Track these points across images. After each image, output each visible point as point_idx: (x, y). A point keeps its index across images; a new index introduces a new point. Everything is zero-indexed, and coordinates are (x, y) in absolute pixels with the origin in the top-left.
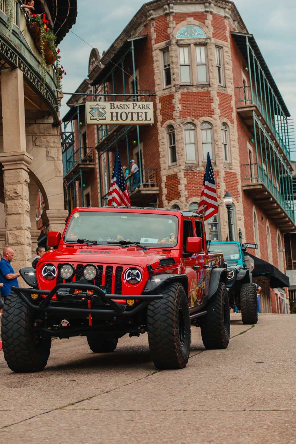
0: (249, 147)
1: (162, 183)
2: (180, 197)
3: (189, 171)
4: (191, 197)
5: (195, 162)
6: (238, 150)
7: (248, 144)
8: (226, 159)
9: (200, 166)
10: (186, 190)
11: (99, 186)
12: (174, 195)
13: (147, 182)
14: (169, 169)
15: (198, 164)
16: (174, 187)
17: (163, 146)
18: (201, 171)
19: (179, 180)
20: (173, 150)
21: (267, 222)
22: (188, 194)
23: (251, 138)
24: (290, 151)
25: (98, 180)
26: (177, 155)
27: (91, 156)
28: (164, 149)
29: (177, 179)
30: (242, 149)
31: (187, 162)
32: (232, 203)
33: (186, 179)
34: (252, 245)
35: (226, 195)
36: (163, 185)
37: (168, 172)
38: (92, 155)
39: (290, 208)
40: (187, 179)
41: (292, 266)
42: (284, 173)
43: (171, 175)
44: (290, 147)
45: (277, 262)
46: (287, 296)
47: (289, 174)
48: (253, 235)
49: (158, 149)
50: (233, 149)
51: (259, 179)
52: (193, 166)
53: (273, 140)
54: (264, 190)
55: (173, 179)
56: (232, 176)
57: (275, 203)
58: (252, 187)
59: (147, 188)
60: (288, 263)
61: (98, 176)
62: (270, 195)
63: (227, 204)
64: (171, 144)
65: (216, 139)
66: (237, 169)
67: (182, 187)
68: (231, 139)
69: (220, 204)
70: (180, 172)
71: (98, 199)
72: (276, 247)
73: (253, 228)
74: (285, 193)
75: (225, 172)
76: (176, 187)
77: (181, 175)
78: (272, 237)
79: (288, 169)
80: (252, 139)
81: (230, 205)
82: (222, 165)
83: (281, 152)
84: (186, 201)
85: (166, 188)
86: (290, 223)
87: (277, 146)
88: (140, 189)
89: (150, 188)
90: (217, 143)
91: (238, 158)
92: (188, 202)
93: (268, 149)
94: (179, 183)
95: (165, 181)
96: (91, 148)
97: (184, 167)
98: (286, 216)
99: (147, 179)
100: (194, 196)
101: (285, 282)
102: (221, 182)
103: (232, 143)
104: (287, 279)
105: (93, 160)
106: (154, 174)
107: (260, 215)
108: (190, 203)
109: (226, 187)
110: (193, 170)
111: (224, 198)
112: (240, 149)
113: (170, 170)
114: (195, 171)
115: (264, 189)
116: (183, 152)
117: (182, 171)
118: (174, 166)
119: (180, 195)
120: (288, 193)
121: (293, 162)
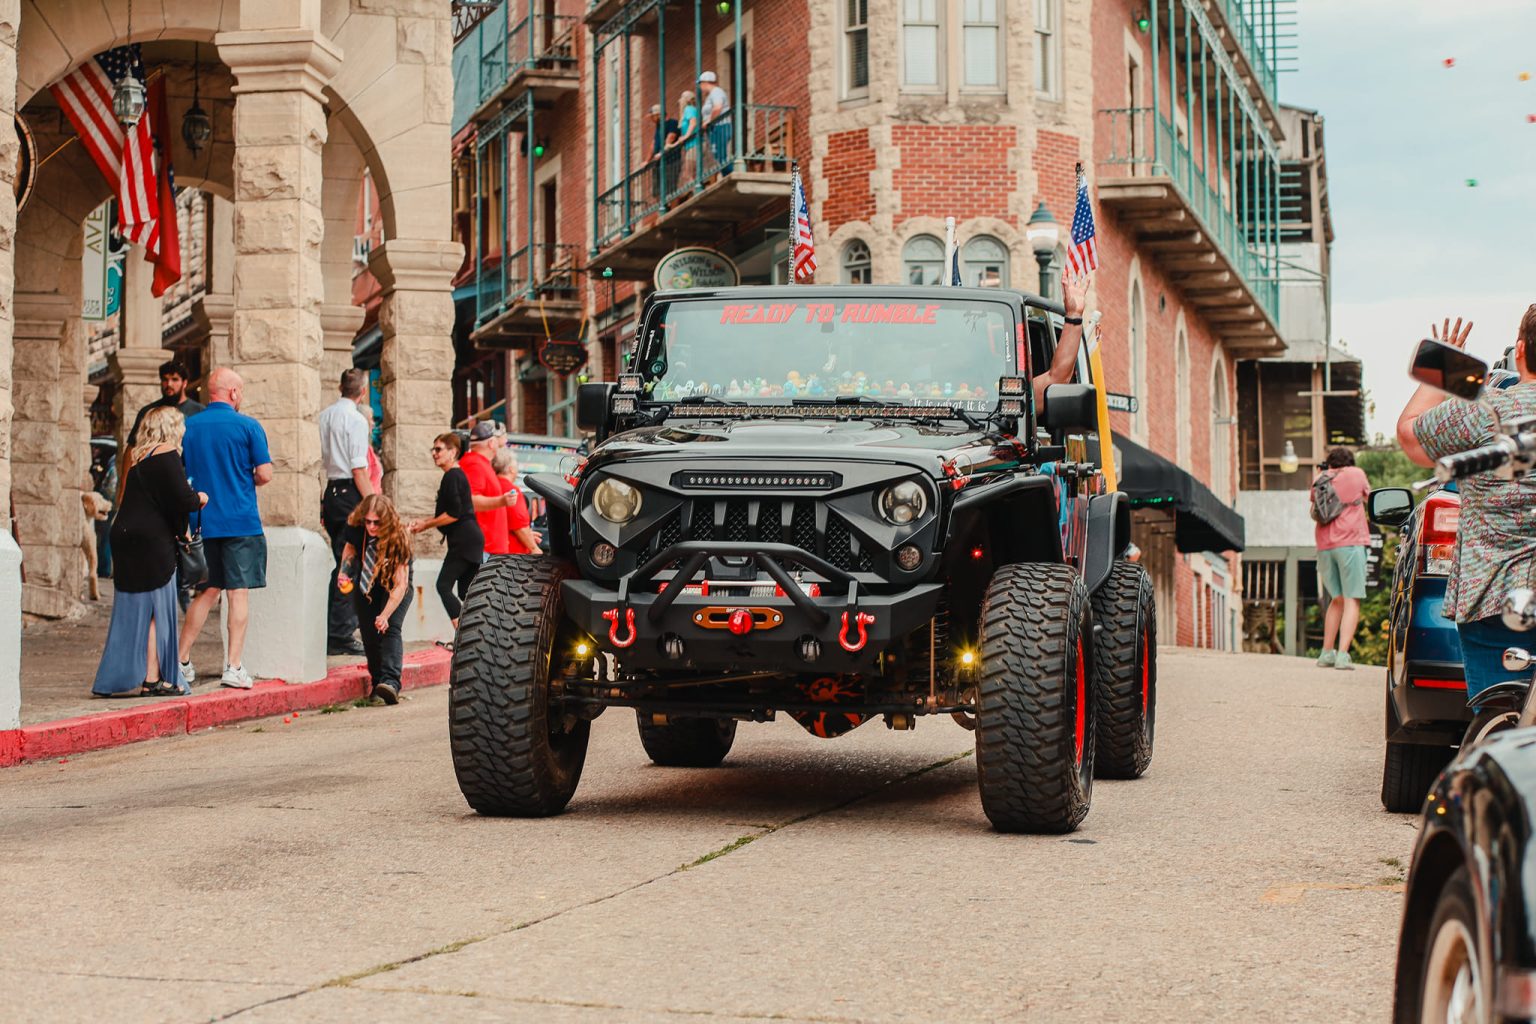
0: (1132, 47)
1: (812, 158)
2: (874, 213)
3: (912, 123)
4: (912, 216)
5: (932, 90)
6: (1089, 56)
7: (1127, 35)
8: (1045, 87)
9: (950, 105)
10: (895, 189)
11: (590, 155)
12: (854, 205)
13: (761, 151)
14: (841, 110)
15: (943, 98)
16: (855, 176)
17: (824, 29)
18: (952, 124)
19: (873, 151)
20: (860, 41)
21: (1181, 316)
22: (904, 205)
23: (1139, 16)
24: (1278, 68)
25: (590, 136)
26: (871, 62)
27: (569, 48)
28: (827, 38)
29: (867, 146)
30: (1104, 50)
31: (906, 90)
32: (1055, 244)
33: (897, 149)
34: (1116, 398)
35: (1037, 217)
36: (816, 167)
37: (837, 120)
38: (572, 43)
39: (1265, 271)
40: (903, 150)
41: (1258, 476)
42: (1251, 146)
43: (849, 133)
44: (1280, 53)
45: (1207, 461)
46: (1235, 582)
47: (1269, 151)
48: (1127, 363)
49: (805, 38)
50: (1070, 51)
51: (1159, 163)
52: (925, 107)
53: (1217, 27)
54: (1174, 203)
55: (853, 145)
56: (1061, 147)
57: (1209, 251)
58: (1130, 193)
59: (758, 175)
60: (1245, 465)
61: (590, 120)
62: (1193, 225)
63: (1038, 248)
64: (852, 22)
65: (1012, 14)
66: (1080, 125)
67: (881, 180)
68: (1068, 16)
69: (1015, 244)
70: (879, 122)
71: (584, 201)
72: (1206, 408)
73: (1126, 335)
74: (1251, 217)
75: (1039, 131)
76: (862, 175)
77: (882, 136)
78: (1193, 372)
79: (1268, 134)
80: (1143, 19)
81: (1049, 253)
82: (1029, 108)
83: (1244, 70)
84: (894, 228)
85: (825, 176)
86: (1262, 326)
87: (1232, 50)
88: (734, 175)
89: (769, 174)
90: (1016, 28)
91: (1089, 86)
92: (902, 232)
93: (1196, 57)
94: (874, 162)
95: (825, 152)
96: (570, 18)
97: (895, 106)
98: (1248, 301)
99: (759, 140)
100: (922, 212)
101: (1228, 533)
102: (1023, 167)
103: (1070, 30)
104: (1237, 522)
105: (576, 62)
106: (785, 124)
107: (1157, 290)
108: (907, 235)
109: (1040, 187)
110: (926, 118)
111: (1029, 224)
112: (1098, 54)
113: (845, 114)
114: (933, 123)
115: (1174, 200)
116: (893, 54)
117: (884, 120)
118: (860, 102)
119: (874, 207)
120: (1263, 217)
121: (1284, 108)
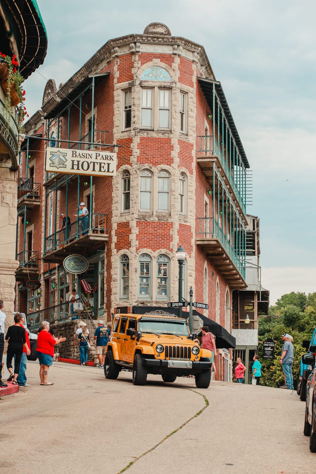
0: (206, 199)
1: (112, 230)
2: (130, 247)
3: (142, 220)
4: (141, 248)
5: (148, 211)
6: (195, 202)
7: (205, 195)
8: (182, 211)
9: (154, 216)
10: (137, 240)
11: (43, 225)
12: (125, 244)
13: (97, 227)
14: (121, 216)
15: (152, 213)
16: (125, 236)
17: (117, 192)
18: (154, 221)
19: (131, 228)
20: (127, 196)
21: (218, 278)
22: (139, 245)
23: (208, 190)
24: (246, 204)
25: (43, 219)
26: (131, 202)
27: (38, 192)
28: (117, 195)
29: (129, 227)
30: (199, 200)
31: (141, 210)
32: (184, 258)
33: (138, 228)
34: (202, 305)
35: (179, 250)
36: (113, 233)
37: (120, 219)
38: (39, 191)
39: (242, 264)
40: (139, 228)
41: (238, 324)
42: (239, 227)
43: (123, 223)
44: (247, 200)
45: (224, 320)
46: (231, 356)
47: (244, 228)
48: (203, 292)
49: (111, 194)
50: (189, 200)
51: (214, 234)
52: (146, 216)
53: (230, 193)
54: (218, 246)
55: (125, 227)
56: (186, 229)
57: (227, 259)
58: (206, 243)
59: (96, 235)
60: (234, 321)
61: (43, 214)
62: (223, 252)
63: (179, 259)
64: (125, 190)
65: (173, 189)
66: (192, 222)
67: (133, 237)
68: (189, 190)
69: (172, 257)
70: (132, 220)
71: (41, 238)
72: (224, 305)
73: (203, 284)
74: (238, 248)
75: (179, 224)
76: (127, 236)
77: (133, 224)
78: (221, 294)
79: (243, 223)
80: (209, 190)
81: (183, 261)
82: (177, 217)
83: (238, 205)
84: (136, 251)
85: (116, 236)
86: (241, 281)
87: (234, 199)
88: (89, 234)
89: (99, 234)
90: (174, 193)
91: (195, 211)
92: (138, 253)
93: (225, 201)
94: (131, 232)
95: (116, 228)
96: (38, 183)
97: (137, 215)
98: (238, 273)
99: (97, 224)
100: (145, 247)
101: (231, 343)
102: (175, 234)
103: (190, 194)
104: (234, 339)
105: (40, 197)
106: (104, 219)
107: (211, 270)
108: (140, 254)
109: (180, 240)
110: (147, 219)
111: (176, 252)
112: (197, 201)
113: (122, 217)
114: (149, 221)
115: (218, 245)
116: (137, 200)
117: (134, 219)
118: (127, 214)
119: (131, 245)
120: (241, 248)
121: (248, 216)
